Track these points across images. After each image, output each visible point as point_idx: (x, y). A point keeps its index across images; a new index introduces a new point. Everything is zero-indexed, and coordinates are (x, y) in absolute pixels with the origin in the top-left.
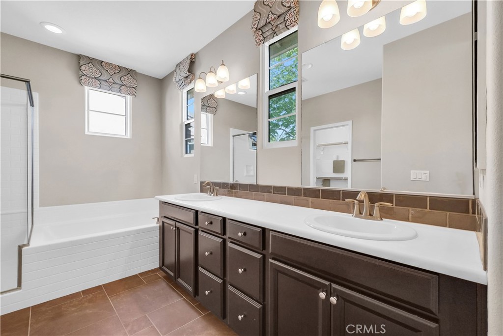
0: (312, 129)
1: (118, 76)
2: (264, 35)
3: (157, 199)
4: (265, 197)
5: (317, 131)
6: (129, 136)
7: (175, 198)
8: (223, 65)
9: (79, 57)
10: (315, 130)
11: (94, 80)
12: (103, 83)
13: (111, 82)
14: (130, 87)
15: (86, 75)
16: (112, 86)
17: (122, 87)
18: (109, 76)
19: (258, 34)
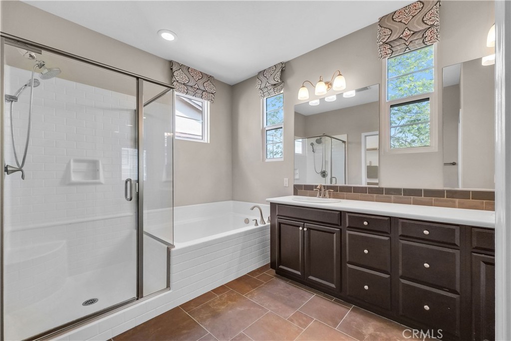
0: (363, 135)
1: (201, 82)
2: (392, 49)
3: (267, 201)
4: (393, 198)
5: (367, 137)
6: (207, 139)
7: (293, 200)
8: (340, 75)
9: (171, 63)
10: (366, 136)
11: (183, 86)
12: (190, 88)
13: (195, 88)
14: (210, 93)
15: (178, 81)
16: (196, 92)
17: (204, 93)
18: (195, 83)
19: (385, 48)
